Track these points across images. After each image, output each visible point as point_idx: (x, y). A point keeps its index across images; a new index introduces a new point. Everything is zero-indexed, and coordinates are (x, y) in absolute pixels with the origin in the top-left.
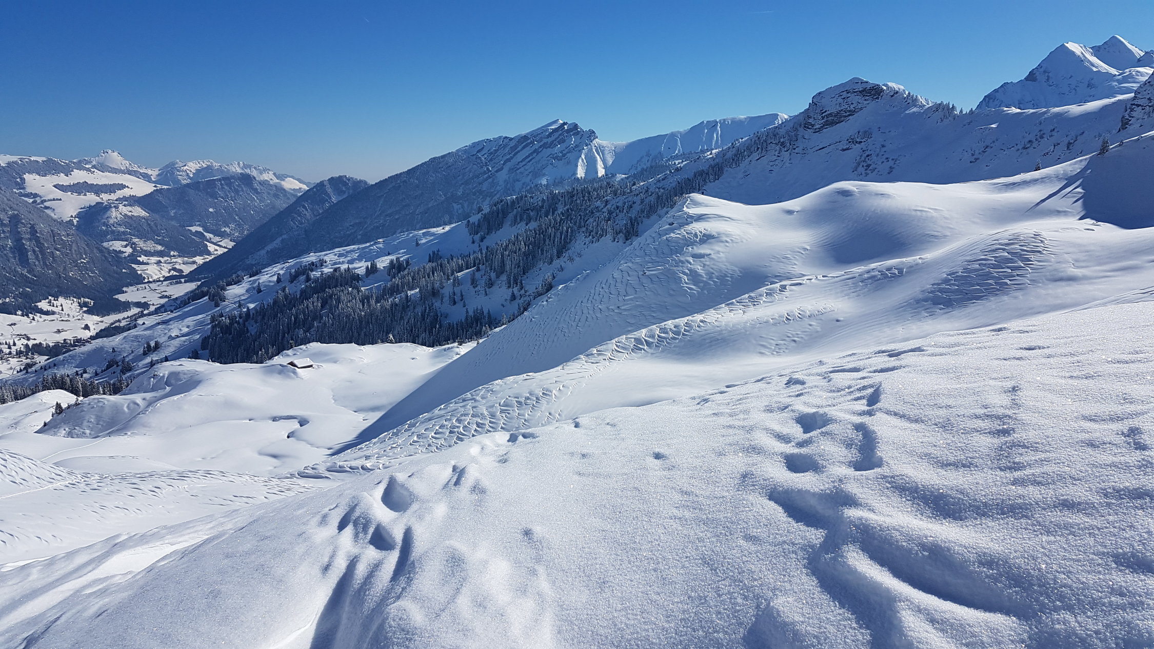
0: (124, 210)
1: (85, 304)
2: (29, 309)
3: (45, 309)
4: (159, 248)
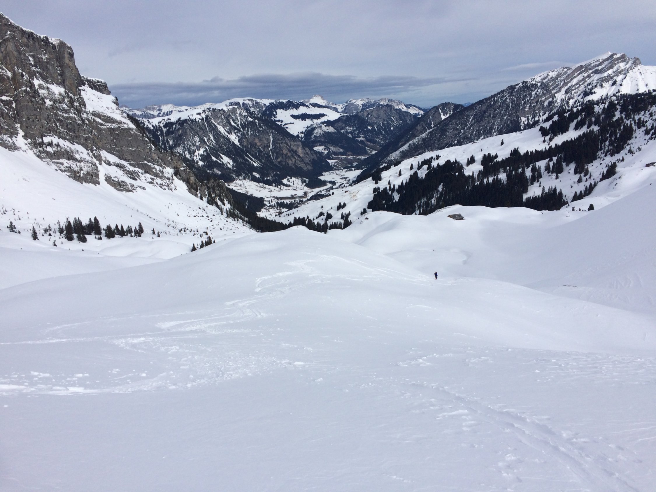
0: (325, 128)
1: (305, 182)
2: (278, 183)
3: (285, 183)
4: (341, 150)
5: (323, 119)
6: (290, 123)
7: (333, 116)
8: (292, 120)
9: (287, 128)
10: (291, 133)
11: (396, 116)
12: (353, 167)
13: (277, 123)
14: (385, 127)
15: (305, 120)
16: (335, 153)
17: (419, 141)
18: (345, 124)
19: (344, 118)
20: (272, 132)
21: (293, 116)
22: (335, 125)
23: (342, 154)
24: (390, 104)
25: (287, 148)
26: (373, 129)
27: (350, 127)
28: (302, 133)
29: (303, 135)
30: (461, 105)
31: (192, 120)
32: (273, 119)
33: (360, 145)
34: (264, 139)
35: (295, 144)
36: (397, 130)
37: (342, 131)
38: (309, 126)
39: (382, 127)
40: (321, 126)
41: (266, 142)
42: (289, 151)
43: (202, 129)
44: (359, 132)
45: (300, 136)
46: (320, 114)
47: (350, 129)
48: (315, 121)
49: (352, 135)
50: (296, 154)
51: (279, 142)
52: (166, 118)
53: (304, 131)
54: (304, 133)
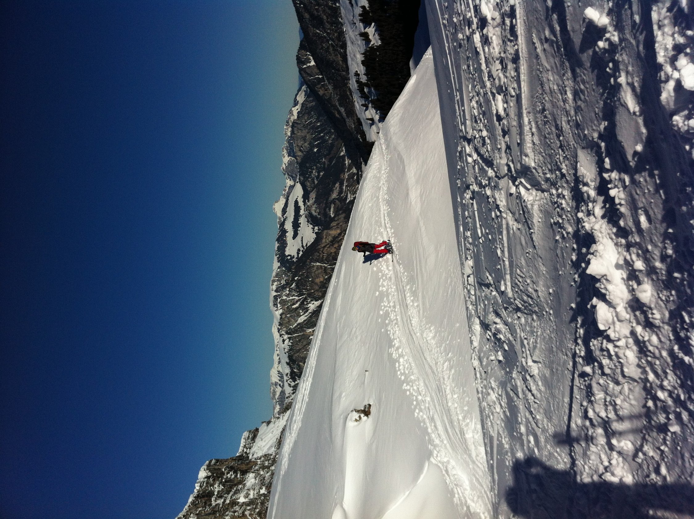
5: (301, 204)
6: (302, 241)
7: (298, 191)
8: (299, 238)
9: (307, 244)
10: (313, 241)
11: (306, 118)
12: (358, 173)
13: (300, 255)
14: (317, 132)
15: (300, 223)
16: (341, 192)
17: (337, 94)
18: (308, 178)
19: (302, 179)
20: (310, 263)
21: (294, 238)
22: (309, 189)
23: (341, 184)
24: (291, 124)
25: (329, 247)
26: (317, 146)
27: (312, 172)
28: (313, 229)
29: (316, 228)
30: (301, 42)
31: (290, 350)
32: (295, 260)
33: (334, 162)
34: (317, 272)
35: (326, 238)
36: (321, 118)
37: (316, 182)
38: (306, 220)
39: (316, 136)
40: (308, 206)
41: (320, 271)
42: (333, 245)
43: (300, 340)
44: (319, 162)
45: (317, 231)
46: (295, 206)
47: (315, 173)
48: (302, 212)
49: (321, 171)
50: (337, 237)
51: (321, 256)
52: (285, 378)
53: (312, 226)
54: (314, 226)
